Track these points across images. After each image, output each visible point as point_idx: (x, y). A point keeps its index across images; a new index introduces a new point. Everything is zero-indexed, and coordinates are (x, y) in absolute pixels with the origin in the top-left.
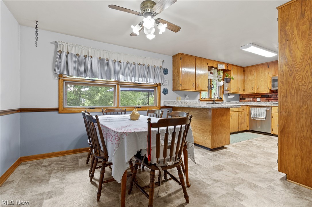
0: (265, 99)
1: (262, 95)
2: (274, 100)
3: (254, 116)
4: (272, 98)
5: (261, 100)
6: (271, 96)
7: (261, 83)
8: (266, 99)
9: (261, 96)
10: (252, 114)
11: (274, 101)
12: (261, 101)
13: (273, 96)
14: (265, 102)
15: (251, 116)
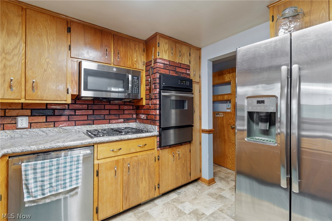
0: (43, 119)
1: (32, 110)
2: (69, 122)
3: (40, 193)
4: (63, 118)
5: (31, 125)
6: (61, 112)
7: (45, 71)
8: (46, 122)
9: (28, 112)
10: (32, 185)
11: (69, 125)
12: (30, 127)
13: (67, 112)
14: (44, 129)
15: (26, 195)
